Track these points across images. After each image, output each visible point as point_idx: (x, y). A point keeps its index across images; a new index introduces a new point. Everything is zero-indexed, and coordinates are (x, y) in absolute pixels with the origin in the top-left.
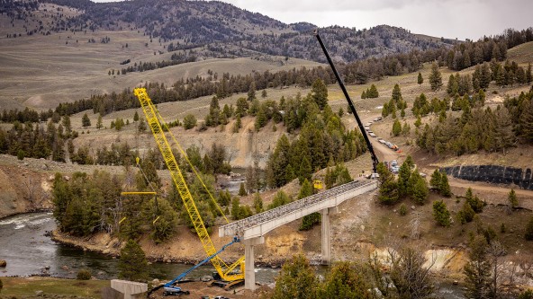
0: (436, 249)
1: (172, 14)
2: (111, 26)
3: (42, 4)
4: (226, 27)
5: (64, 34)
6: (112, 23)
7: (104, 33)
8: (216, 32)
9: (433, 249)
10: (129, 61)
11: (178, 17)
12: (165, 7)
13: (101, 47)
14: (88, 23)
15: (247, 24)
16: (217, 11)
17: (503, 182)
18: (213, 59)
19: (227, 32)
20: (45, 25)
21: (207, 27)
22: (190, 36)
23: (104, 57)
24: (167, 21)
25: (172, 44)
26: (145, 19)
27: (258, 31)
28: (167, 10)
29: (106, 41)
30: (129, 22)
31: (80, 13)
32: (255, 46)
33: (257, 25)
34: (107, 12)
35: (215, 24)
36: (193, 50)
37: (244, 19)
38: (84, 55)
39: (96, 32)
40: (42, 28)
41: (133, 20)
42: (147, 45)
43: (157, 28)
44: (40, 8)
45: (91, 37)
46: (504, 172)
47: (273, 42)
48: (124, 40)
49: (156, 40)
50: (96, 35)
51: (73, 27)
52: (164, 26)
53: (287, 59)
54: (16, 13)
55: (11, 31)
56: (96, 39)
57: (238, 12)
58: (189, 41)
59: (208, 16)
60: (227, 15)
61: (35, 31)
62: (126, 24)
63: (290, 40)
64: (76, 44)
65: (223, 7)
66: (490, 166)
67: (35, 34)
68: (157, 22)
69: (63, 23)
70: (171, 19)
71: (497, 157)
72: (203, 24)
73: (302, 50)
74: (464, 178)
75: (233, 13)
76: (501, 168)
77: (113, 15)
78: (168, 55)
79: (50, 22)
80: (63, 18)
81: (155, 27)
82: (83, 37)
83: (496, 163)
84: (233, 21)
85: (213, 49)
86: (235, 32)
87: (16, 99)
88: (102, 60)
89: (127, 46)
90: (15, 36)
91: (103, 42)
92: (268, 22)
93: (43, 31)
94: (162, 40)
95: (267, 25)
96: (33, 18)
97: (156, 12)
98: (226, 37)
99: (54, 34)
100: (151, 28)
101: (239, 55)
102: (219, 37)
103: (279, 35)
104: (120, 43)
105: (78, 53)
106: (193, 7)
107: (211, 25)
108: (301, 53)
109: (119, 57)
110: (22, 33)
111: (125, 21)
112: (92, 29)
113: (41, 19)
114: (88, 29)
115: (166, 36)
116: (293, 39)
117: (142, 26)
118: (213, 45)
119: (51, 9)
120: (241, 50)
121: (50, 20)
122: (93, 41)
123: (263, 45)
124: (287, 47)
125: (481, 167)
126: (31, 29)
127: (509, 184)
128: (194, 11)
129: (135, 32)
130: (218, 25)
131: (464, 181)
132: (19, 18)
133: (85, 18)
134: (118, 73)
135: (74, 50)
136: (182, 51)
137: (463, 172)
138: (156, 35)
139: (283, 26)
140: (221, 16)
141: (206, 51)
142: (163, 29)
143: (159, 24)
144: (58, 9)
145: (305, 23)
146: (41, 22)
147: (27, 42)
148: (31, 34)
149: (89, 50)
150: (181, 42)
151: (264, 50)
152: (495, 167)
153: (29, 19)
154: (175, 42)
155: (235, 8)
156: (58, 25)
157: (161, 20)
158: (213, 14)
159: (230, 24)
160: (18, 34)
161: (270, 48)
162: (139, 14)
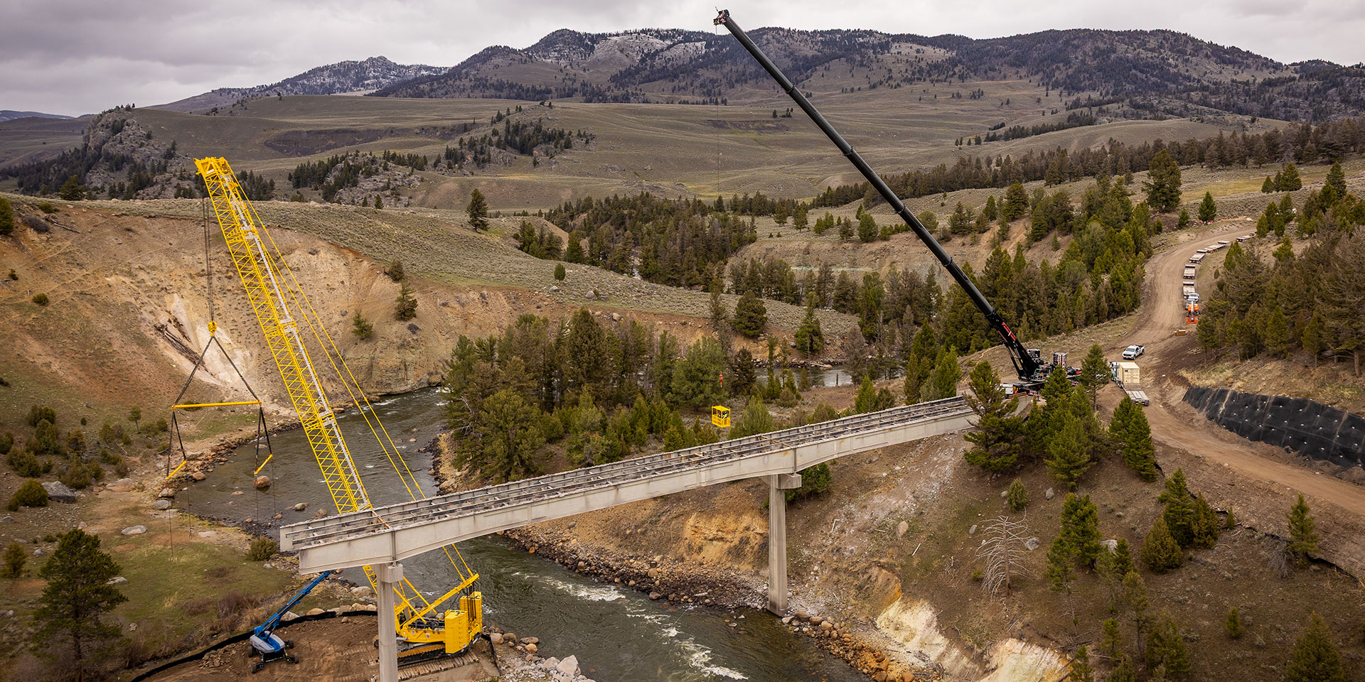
0: (1030, 641)
1: (1085, 53)
2: (991, 74)
3: (896, 44)
4: (1172, 70)
5: (920, 86)
6: (993, 69)
7: (976, 83)
8: (1153, 79)
9: (1020, 638)
10: (1003, 125)
11: (1095, 56)
12: (1075, 42)
13: (969, 105)
14: (956, 70)
15: (1212, 66)
16: (1161, 46)
17: (1331, 456)
18: (1124, 121)
19: (1175, 78)
20: (895, 74)
21: (1142, 71)
22: (1110, 87)
23: (968, 119)
24: (1076, 64)
25: (1078, 99)
26: (1042, 61)
27: (1227, 75)
28: (1077, 47)
29: (977, 95)
30: (1019, 66)
31: (948, 55)
32: (1213, 100)
33: (1230, 67)
34: (987, 53)
35: (1154, 66)
36: (1104, 107)
37: (1207, 56)
38: (938, 117)
39: (967, 82)
40: (890, 78)
41: (1024, 64)
42: (1039, 100)
43: (1059, 76)
44: (893, 51)
45: (955, 90)
46: (1338, 426)
47: (1247, 93)
48: (1006, 94)
49: (1054, 93)
50: (965, 87)
51: (935, 77)
52: (1070, 71)
53: (1253, 121)
54: (858, 58)
55: (849, 83)
56: (963, 92)
57: (1197, 45)
58: (1107, 93)
59: (1144, 54)
60: (1178, 51)
61: (881, 83)
62: (1014, 70)
63: (1277, 90)
64: (934, 101)
65: (1172, 40)
66: (1301, 403)
67: (880, 88)
68: (1061, 65)
69: (921, 70)
70: (1083, 62)
71: (1336, 376)
72: (1135, 68)
73: (1297, 106)
74: (1231, 427)
75: (1189, 49)
76: (1333, 414)
77: (995, 57)
78: (1064, 114)
79: (903, 70)
80: (923, 64)
81: (1057, 73)
82: (945, 90)
83: (1324, 397)
84: (1187, 60)
85: (1137, 106)
86: (1189, 78)
87: (810, 179)
88: (964, 123)
89: (1008, 102)
90: (852, 90)
91: (973, 97)
92: (1250, 61)
93: (891, 82)
94: (1065, 93)
95: (1248, 66)
96: (880, 64)
97: (1060, 51)
98: (1172, 86)
99: (906, 87)
100: (1050, 76)
101: (1181, 115)
102: (1157, 87)
103: (1260, 80)
104: (999, 99)
105: (934, 113)
106: (1123, 41)
107: (1147, 67)
108: (1295, 111)
109: (991, 118)
110: (863, 86)
111: (1012, 65)
112: (962, 78)
113: (891, 66)
114: (955, 80)
115: (1072, 85)
116: (1283, 88)
117: (1037, 73)
118: (1139, 99)
119: (908, 50)
120: (1185, 106)
121: (903, 67)
122: (959, 96)
123: (1228, 99)
124: (1271, 101)
125: (1279, 401)
126: (875, 79)
127: (1346, 468)
128: (1121, 48)
129: (1026, 81)
130: (1160, 68)
131: (1229, 434)
132: (862, 65)
133: (953, 62)
134: (969, 143)
135: (928, 109)
136: (1085, 110)
137: (1230, 408)
138: (1056, 85)
139: (1278, 66)
140: (1166, 53)
141: (1126, 108)
142: (1068, 77)
143: (1063, 69)
144: (918, 51)
145: (1318, 62)
146: (890, 70)
147: (866, 99)
148: (874, 87)
149: (951, 108)
150: (1095, 95)
151: (1228, 107)
152: (1319, 408)
153: (874, 66)
154: (1083, 96)
155: (1193, 40)
156: (914, 73)
157: (1067, 63)
158: (1152, 50)
159: (1180, 66)
160: (856, 88)
161: (1240, 103)
162: (1035, 55)
